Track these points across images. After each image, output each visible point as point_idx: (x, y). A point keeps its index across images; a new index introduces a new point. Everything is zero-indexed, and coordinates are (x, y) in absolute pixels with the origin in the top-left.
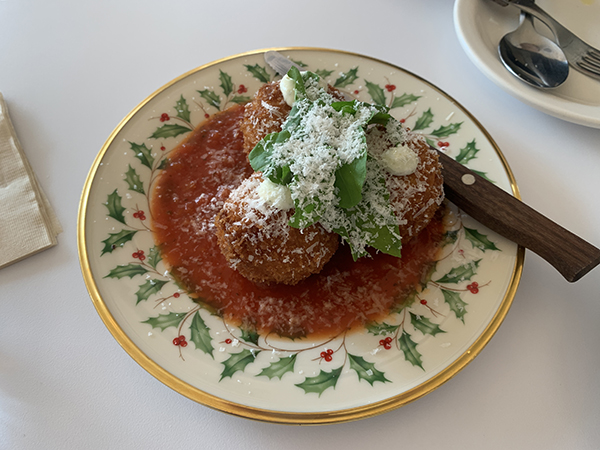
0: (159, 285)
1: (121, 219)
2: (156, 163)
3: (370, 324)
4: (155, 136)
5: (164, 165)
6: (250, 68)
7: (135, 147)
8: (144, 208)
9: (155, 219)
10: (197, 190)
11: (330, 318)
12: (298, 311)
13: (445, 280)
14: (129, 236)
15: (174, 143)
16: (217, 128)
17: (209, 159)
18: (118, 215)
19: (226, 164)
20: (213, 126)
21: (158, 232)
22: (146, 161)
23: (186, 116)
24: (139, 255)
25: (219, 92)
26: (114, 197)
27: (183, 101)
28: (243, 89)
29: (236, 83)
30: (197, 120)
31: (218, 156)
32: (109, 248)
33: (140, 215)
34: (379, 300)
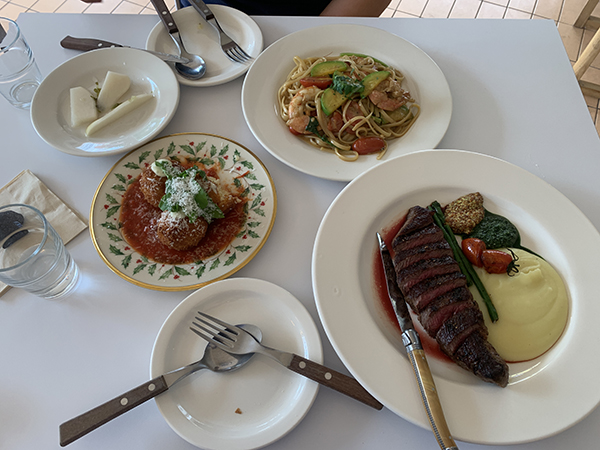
0: (155, 266)
1: (122, 254)
2: (117, 227)
3: (236, 235)
4: (108, 216)
5: (121, 226)
6: (126, 166)
7: (103, 225)
8: (126, 245)
9: (134, 247)
10: (142, 227)
11: (222, 241)
12: (210, 246)
13: (253, 206)
14: (130, 258)
15: (118, 214)
16: (130, 199)
17: (137, 213)
18: (119, 253)
19: (146, 211)
20: (128, 199)
21: (138, 250)
22: (113, 228)
23: (114, 201)
24: (139, 261)
25: (121, 183)
26: (112, 248)
27: (108, 196)
28: (130, 177)
29: (125, 176)
30: (120, 200)
31: (140, 210)
32: (126, 265)
33: (127, 248)
34: (235, 226)
